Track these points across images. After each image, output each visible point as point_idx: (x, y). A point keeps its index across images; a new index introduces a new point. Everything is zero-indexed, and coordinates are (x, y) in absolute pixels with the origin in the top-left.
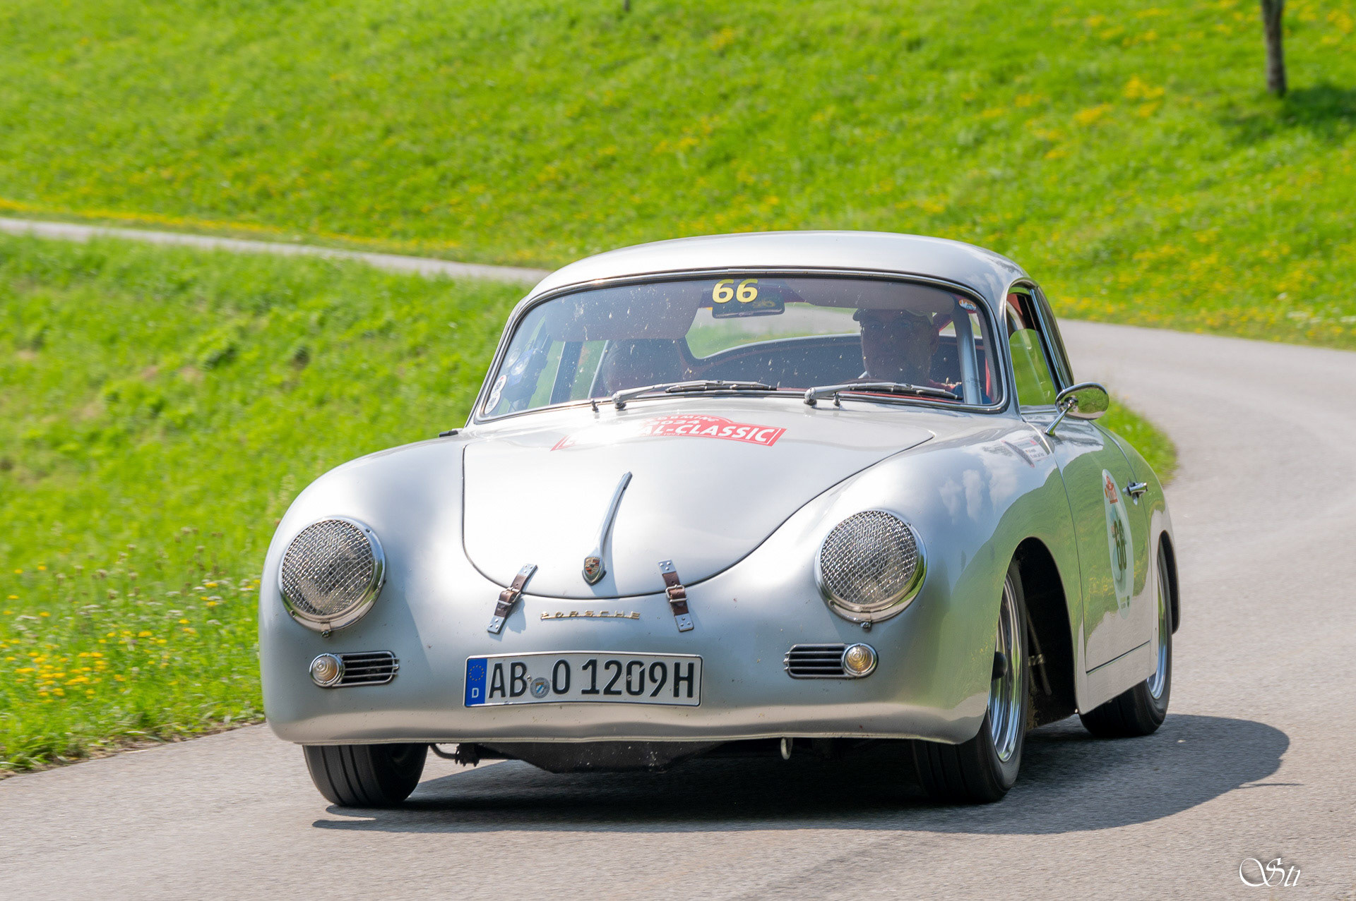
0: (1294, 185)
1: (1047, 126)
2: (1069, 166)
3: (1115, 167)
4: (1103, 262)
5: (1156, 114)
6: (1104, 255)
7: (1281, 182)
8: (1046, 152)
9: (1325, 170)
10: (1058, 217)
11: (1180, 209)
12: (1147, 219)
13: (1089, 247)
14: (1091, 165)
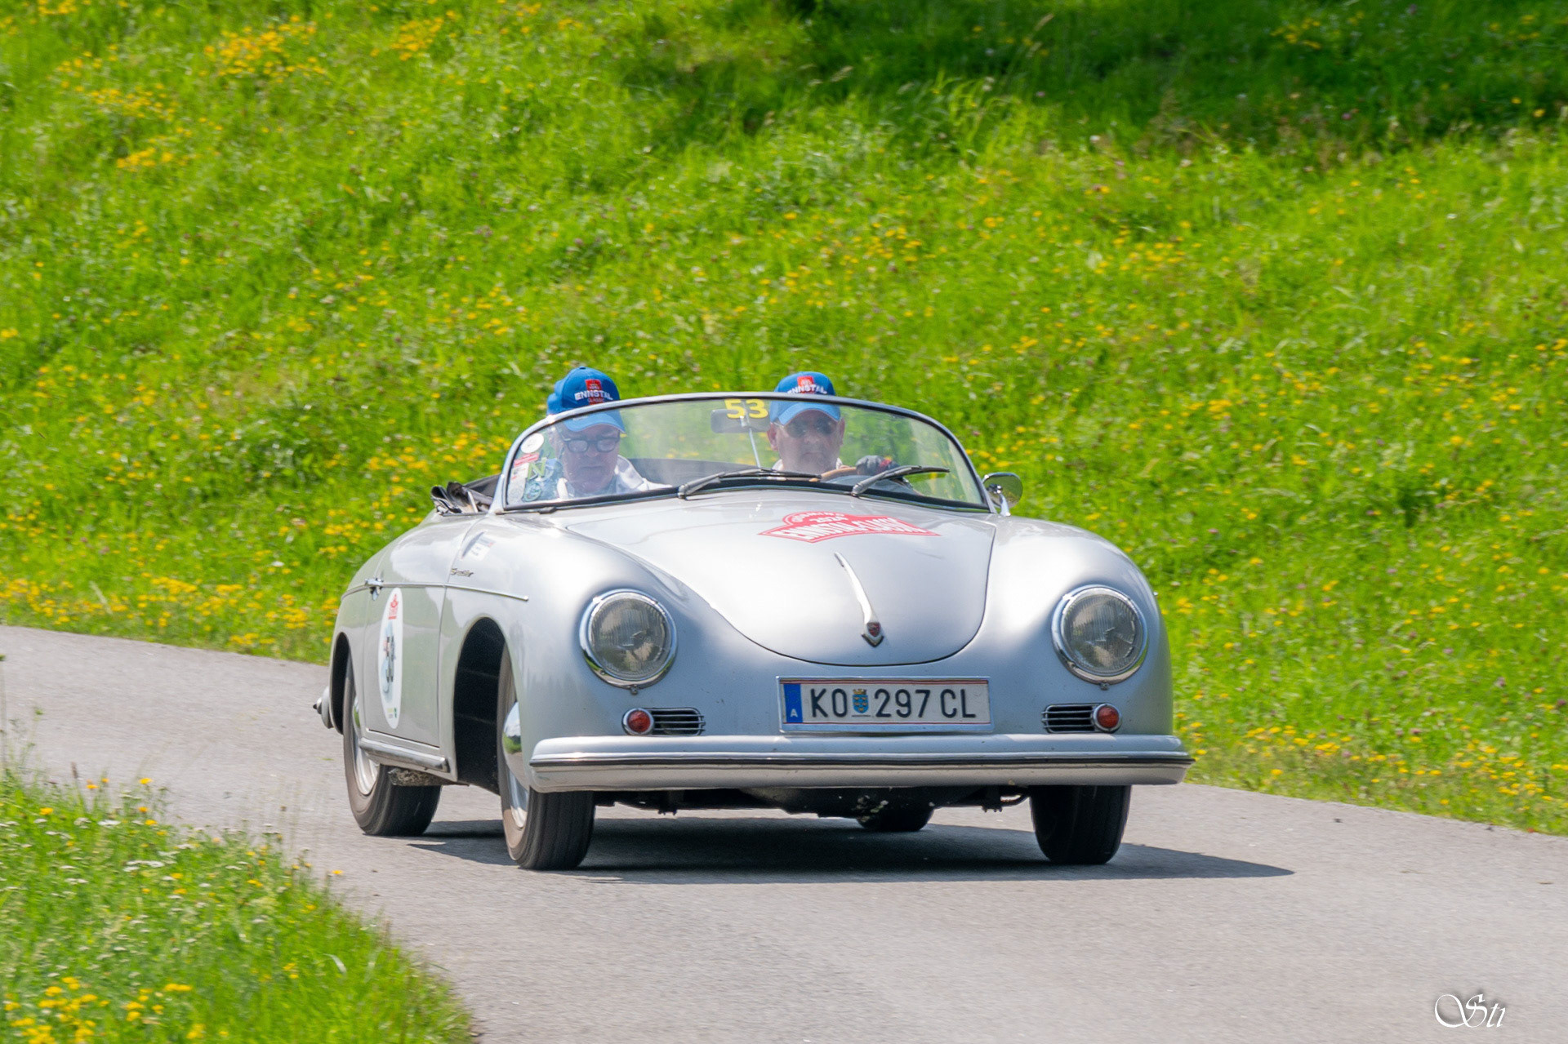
0: (834, 261)
1: (124, 78)
2: (186, 196)
3: (317, 199)
4: (278, 476)
5: (440, 52)
6: (280, 456)
7: (799, 258)
8: (120, 152)
9: (925, 228)
10: (145, 343)
11: (505, 331)
12: (408, 356)
13: (237, 434)
14: (251, 193)
